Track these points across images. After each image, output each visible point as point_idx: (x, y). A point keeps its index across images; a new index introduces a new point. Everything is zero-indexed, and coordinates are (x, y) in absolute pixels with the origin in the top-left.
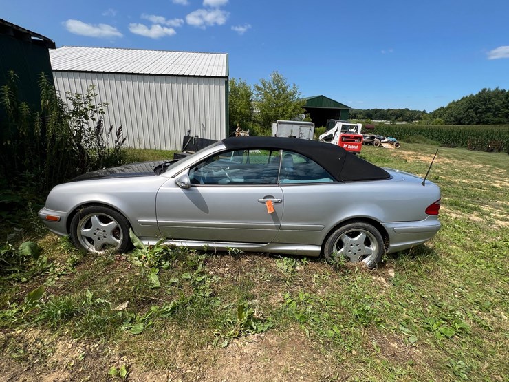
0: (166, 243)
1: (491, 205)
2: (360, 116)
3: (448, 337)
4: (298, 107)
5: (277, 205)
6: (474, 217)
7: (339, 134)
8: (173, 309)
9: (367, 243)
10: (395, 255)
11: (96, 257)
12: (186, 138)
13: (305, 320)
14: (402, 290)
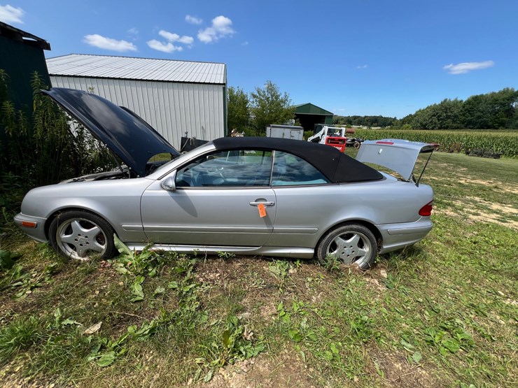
0: (154, 248)
1: (462, 201)
2: (342, 122)
3: (453, 353)
4: (289, 113)
5: (270, 208)
6: (449, 212)
7: (326, 136)
8: (152, 330)
9: (361, 244)
10: (387, 255)
11: (79, 264)
12: (184, 140)
13: (300, 338)
14: (397, 293)
